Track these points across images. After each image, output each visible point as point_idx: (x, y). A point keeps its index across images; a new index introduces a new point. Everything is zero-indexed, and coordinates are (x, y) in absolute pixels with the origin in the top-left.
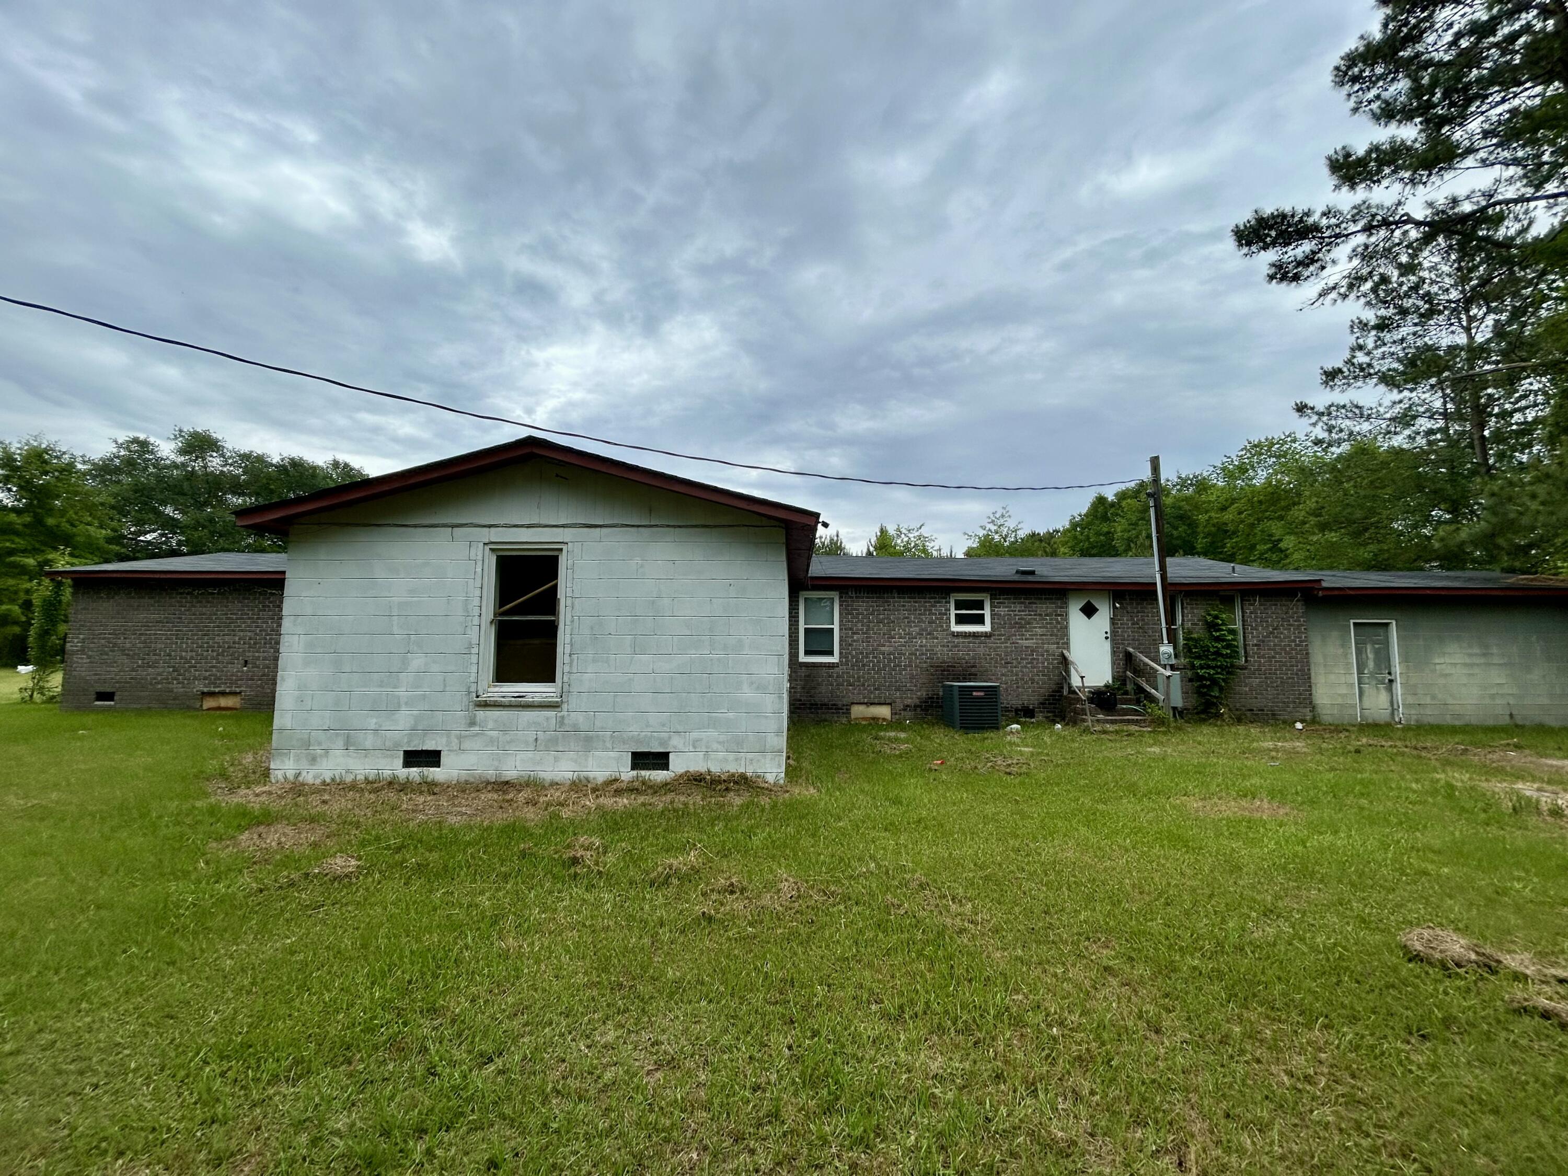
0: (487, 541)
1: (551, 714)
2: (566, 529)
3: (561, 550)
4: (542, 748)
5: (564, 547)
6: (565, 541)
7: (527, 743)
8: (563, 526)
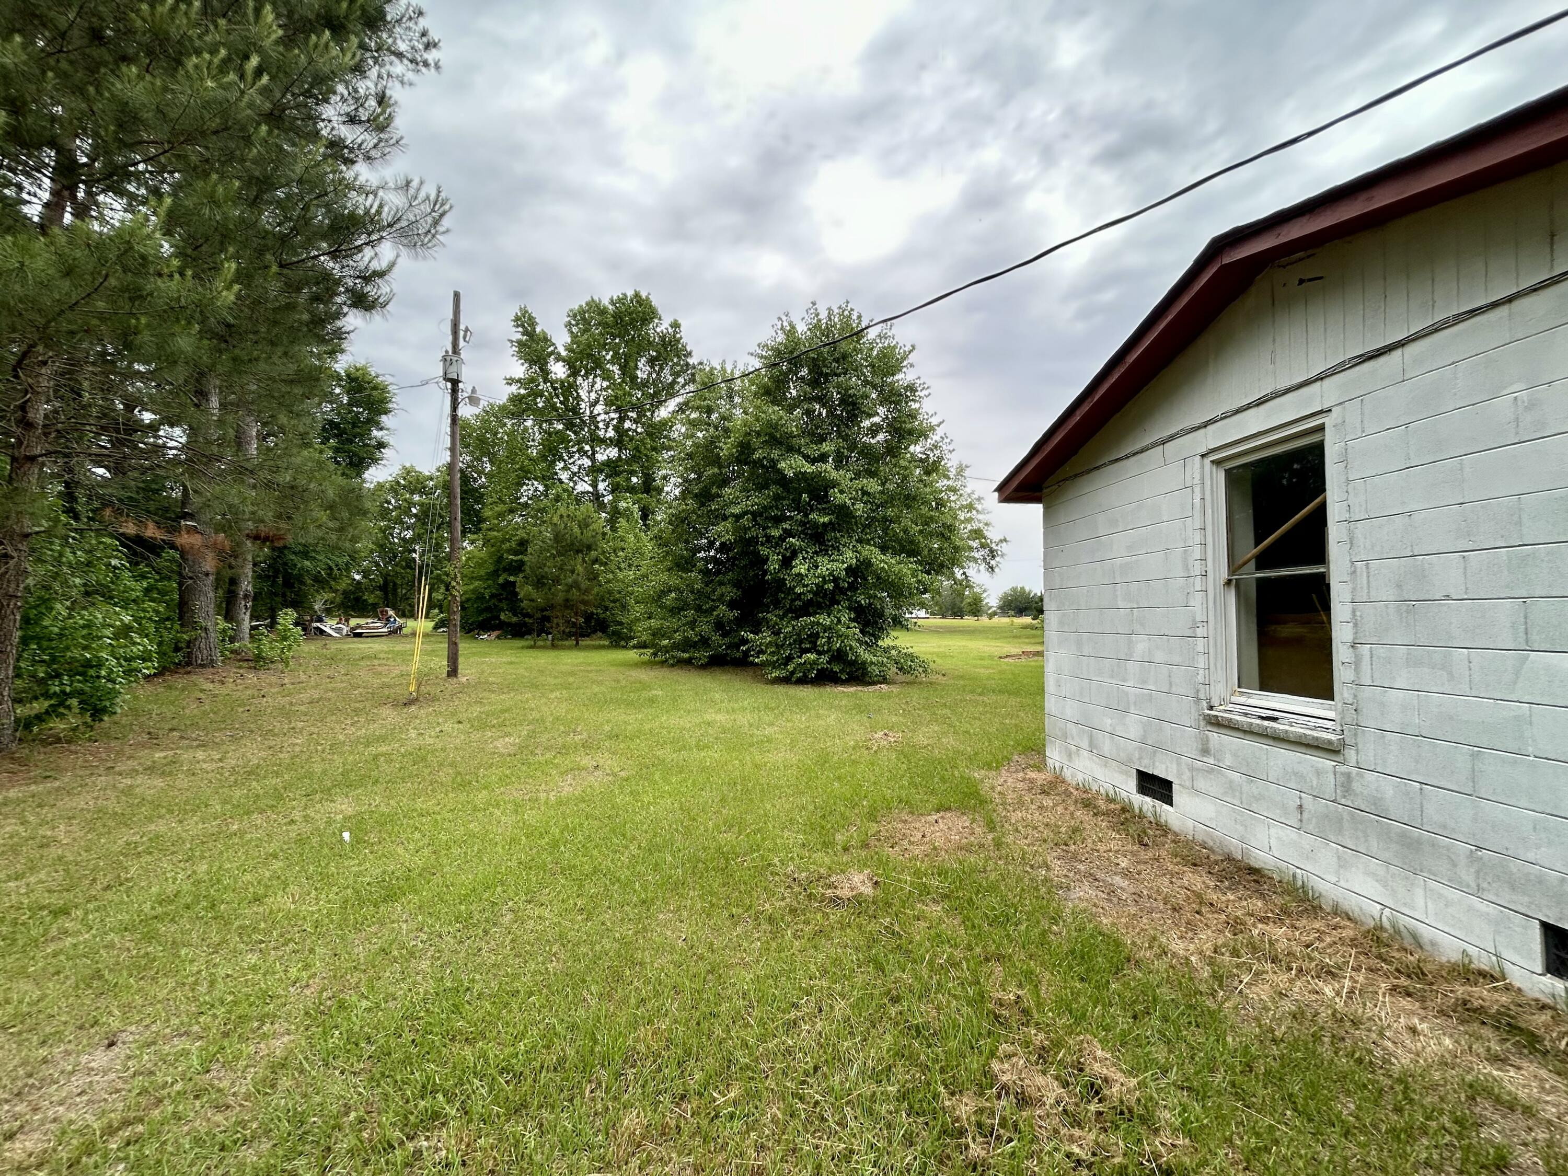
0: (1203, 450)
1: (1325, 763)
2: (1327, 382)
3: (1321, 428)
4: (1310, 828)
5: (1328, 421)
6: (1326, 406)
7: (1284, 807)
8: (1320, 378)
